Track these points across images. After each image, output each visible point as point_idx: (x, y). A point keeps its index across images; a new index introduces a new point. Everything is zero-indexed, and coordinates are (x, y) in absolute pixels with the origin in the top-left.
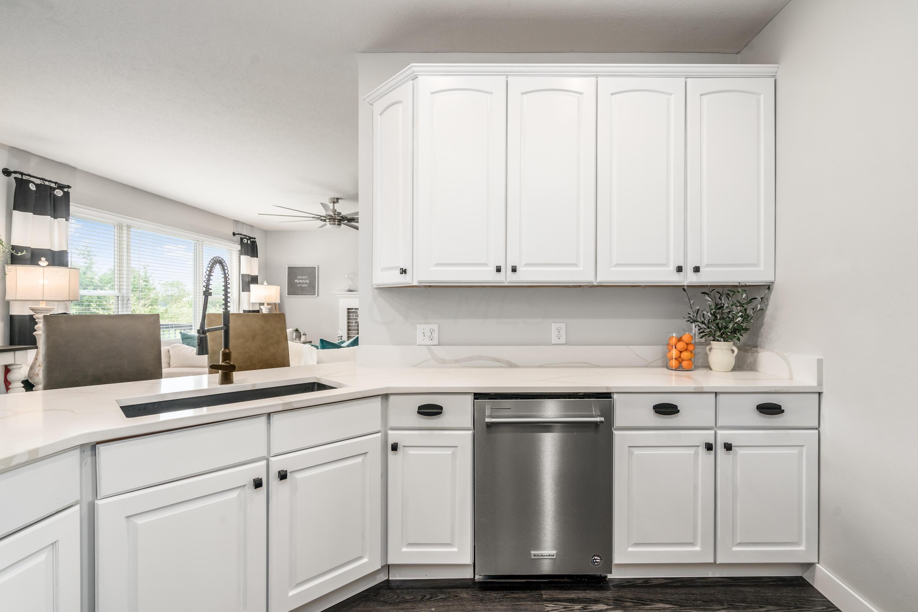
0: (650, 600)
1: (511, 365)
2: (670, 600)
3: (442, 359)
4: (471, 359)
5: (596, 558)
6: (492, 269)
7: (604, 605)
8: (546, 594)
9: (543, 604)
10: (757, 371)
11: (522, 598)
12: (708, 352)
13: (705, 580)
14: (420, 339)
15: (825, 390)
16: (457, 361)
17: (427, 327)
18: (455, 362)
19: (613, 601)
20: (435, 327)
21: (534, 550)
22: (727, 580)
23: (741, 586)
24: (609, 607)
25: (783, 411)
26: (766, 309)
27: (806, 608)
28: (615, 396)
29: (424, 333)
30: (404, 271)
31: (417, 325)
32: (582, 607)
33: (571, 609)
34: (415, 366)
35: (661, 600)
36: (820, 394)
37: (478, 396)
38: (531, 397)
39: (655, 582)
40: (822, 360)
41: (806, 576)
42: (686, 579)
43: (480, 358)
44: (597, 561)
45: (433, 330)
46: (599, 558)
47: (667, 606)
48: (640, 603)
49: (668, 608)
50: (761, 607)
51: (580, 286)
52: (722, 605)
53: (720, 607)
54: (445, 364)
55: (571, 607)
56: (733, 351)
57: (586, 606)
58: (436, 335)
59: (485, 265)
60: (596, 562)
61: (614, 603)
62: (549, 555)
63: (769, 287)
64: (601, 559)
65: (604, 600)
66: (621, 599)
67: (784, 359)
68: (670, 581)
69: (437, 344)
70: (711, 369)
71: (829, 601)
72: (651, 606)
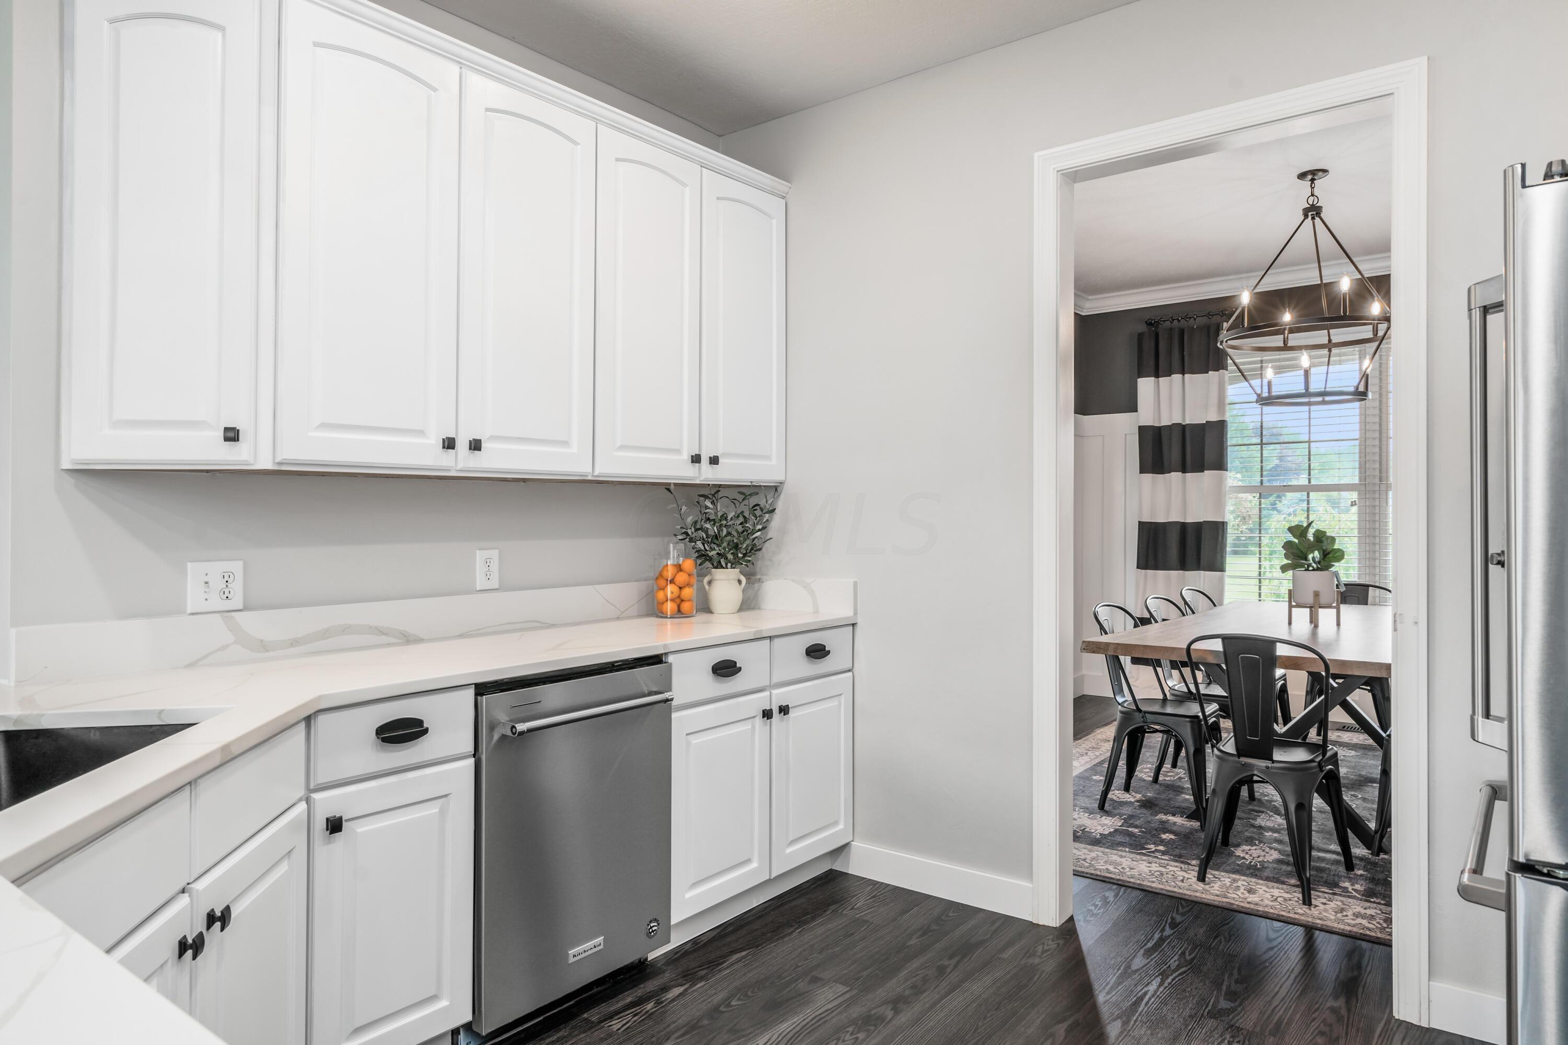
0: (720, 957)
1: (408, 639)
2: (739, 947)
3: (261, 641)
4: (326, 634)
5: (652, 925)
6: (433, 442)
7: (677, 988)
8: (593, 1015)
9: (603, 1027)
10: (759, 609)
11: (564, 1037)
12: (707, 587)
13: (754, 911)
14: (194, 597)
15: (860, 621)
16: (295, 643)
17: (216, 569)
18: (292, 645)
19: (682, 979)
20: (236, 567)
21: (573, 948)
22: (772, 902)
23: (790, 901)
24: (685, 987)
25: (829, 652)
26: (771, 521)
27: (859, 893)
28: (671, 659)
29: (206, 583)
30: (232, 435)
31: (189, 564)
32: (655, 1003)
33: (643, 1012)
34: (192, 665)
35: (731, 952)
36: (853, 625)
37: (482, 689)
38: (560, 678)
39: (705, 939)
40: (857, 582)
41: (838, 866)
42: (733, 920)
43: (346, 630)
44: (654, 929)
45: (231, 574)
46: (656, 924)
47: (744, 953)
48: (713, 966)
49: (747, 955)
50: (825, 911)
51: (524, 480)
52: (791, 926)
53: (792, 929)
54: (268, 651)
55: (642, 1010)
56: (740, 582)
57: (658, 1000)
58: (237, 587)
59: (421, 433)
60: (653, 931)
61: (686, 980)
62: (595, 947)
63: (776, 489)
64: (659, 924)
65: (672, 983)
66: (689, 972)
67: (805, 587)
68: (718, 931)
69: (241, 607)
70: (712, 613)
71: (870, 880)
72: (728, 963)
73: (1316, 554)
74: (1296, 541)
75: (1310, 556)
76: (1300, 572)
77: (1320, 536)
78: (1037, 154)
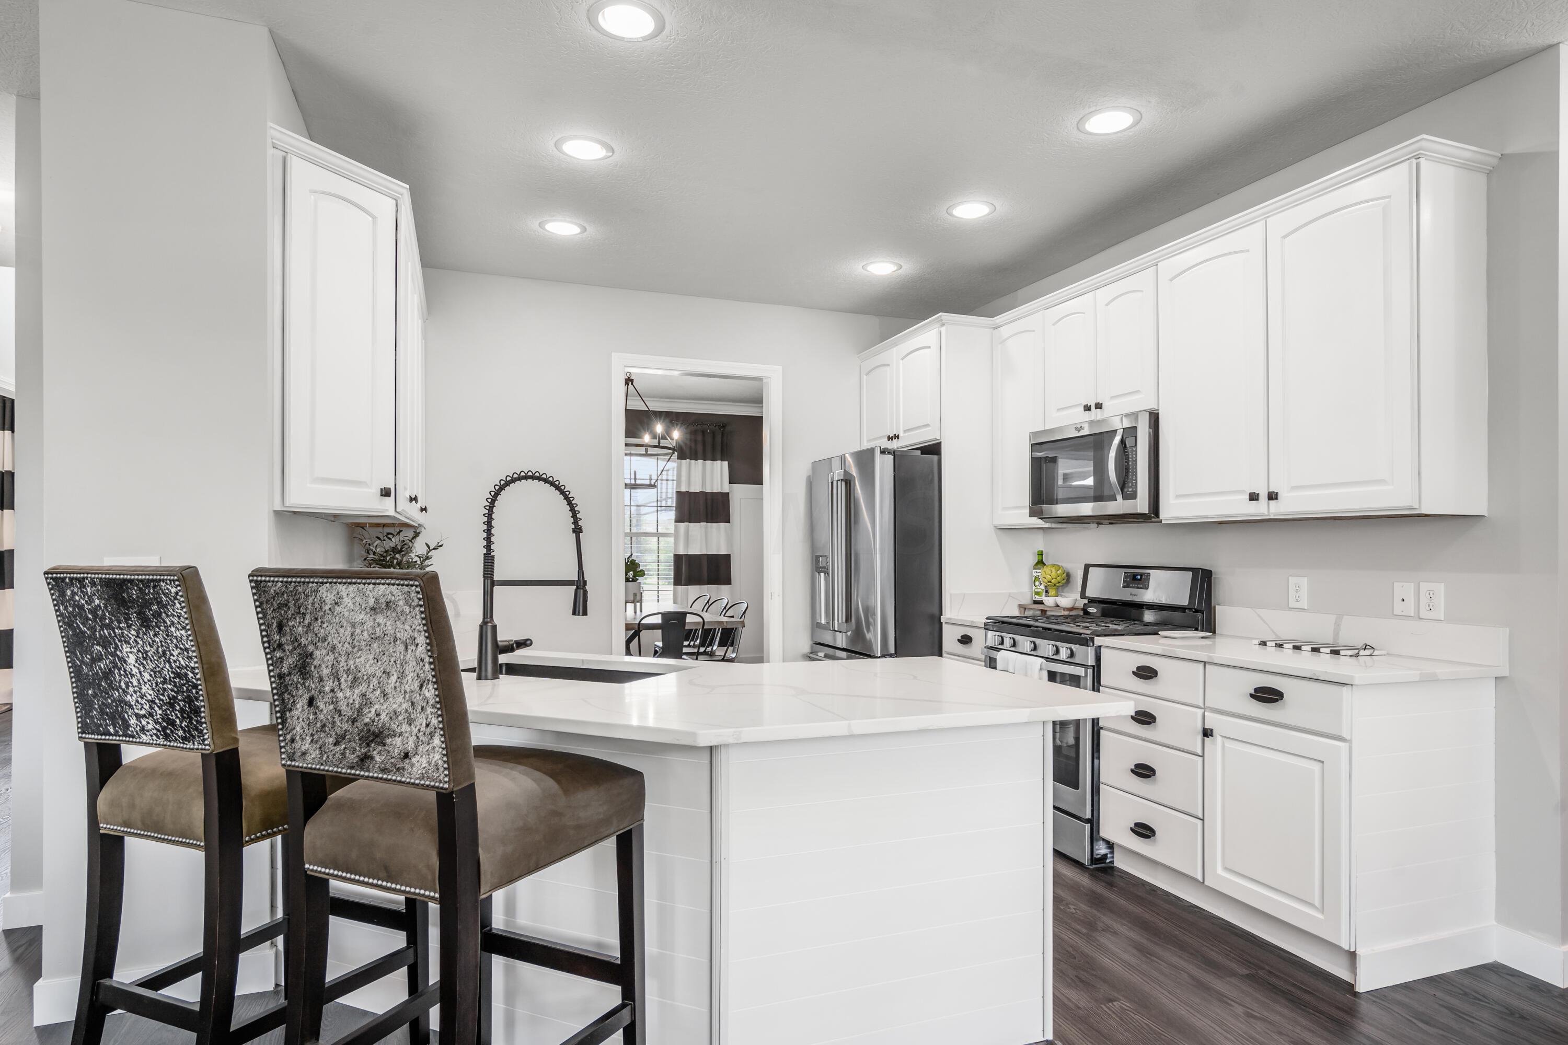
78: (613, 354)
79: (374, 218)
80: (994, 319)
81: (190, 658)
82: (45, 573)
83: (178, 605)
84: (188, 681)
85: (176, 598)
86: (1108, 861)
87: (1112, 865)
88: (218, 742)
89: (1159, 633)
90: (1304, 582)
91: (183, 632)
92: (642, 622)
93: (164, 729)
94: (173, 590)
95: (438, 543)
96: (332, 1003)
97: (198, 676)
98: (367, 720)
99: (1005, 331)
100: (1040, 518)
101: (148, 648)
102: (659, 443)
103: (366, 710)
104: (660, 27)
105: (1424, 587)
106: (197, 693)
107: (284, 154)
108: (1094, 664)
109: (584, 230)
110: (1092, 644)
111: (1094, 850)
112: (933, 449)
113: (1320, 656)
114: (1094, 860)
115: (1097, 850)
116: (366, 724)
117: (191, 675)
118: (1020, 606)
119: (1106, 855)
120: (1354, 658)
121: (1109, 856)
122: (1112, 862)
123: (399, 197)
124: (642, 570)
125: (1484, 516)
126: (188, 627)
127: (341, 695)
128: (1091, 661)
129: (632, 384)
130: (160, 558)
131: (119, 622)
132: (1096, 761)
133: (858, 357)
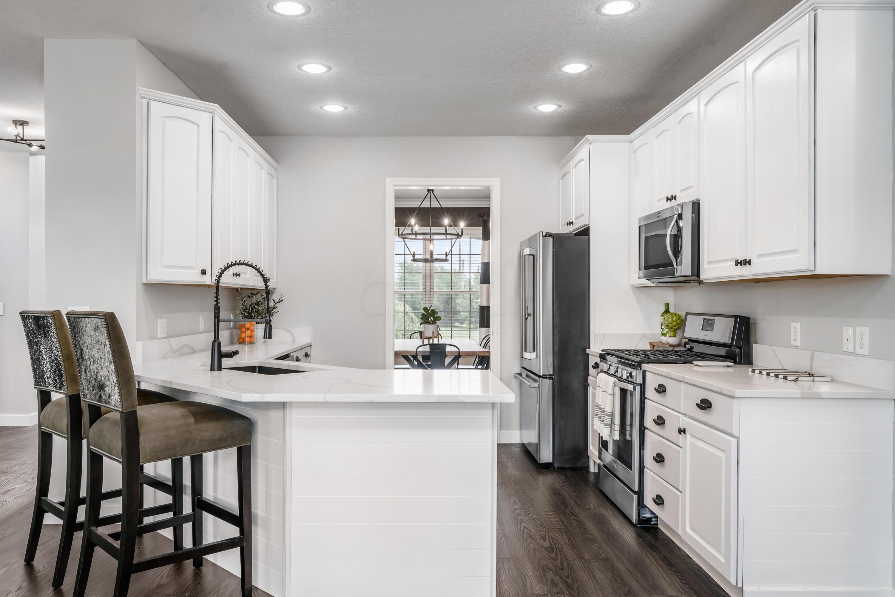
3: (173, 349)
4: (182, 347)
14: (160, 333)
15: (313, 344)
18: (177, 351)
31: (159, 319)
43: (185, 346)
54: (174, 354)
58: (166, 329)
67: (288, 331)
69: (166, 336)
73: (432, 318)
74: (426, 314)
75: (430, 319)
76: (426, 325)
77: (433, 311)
78: (387, 179)
79: (198, 125)
80: (630, 135)
81: (58, 351)
82: (20, 313)
83: (52, 327)
84: (59, 362)
85: (52, 325)
86: (652, 523)
87: (657, 526)
88: (70, 390)
89: (693, 362)
90: (798, 325)
91: (55, 339)
92: (418, 350)
93: (54, 383)
94: (51, 321)
95: (279, 299)
96: (155, 532)
97: (61, 360)
98: (99, 379)
99: (636, 144)
100: (647, 279)
101: (47, 347)
102: (446, 231)
103: (98, 375)
104: (308, 10)
105: (858, 329)
106: (61, 367)
107: (148, 100)
108: (641, 383)
109: (346, 108)
110: (639, 369)
111: (641, 514)
112: (585, 232)
113: (778, 380)
114: (641, 521)
115: (643, 514)
116: (99, 381)
117: (59, 359)
118: (650, 343)
119: (652, 518)
120: (794, 382)
121: (653, 519)
122: (657, 524)
123: (213, 112)
124: (438, 317)
125: (888, 275)
126: (56, 338)
127: (91, 368)
128: (639, 381)
129: (433, 192)
130: (91, 307)
131: (39, 335)
132: (642, 451)
133: (558, 167)
